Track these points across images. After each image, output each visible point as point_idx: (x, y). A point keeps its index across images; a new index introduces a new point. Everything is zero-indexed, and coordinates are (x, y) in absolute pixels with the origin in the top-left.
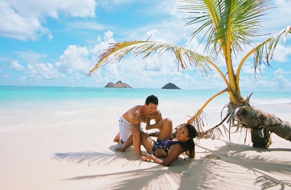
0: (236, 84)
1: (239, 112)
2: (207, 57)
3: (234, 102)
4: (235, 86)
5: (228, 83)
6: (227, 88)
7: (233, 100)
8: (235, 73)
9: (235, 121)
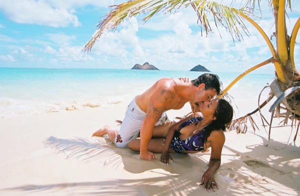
0: (289, 52)
1: (290, 95)
2: (242, 10)
3: (283, 80)
4: (287, 54)
5: (274, 51)
6: (273, 58)
7: (281, 76)
8: (289, 34)
9: (281, 110)
